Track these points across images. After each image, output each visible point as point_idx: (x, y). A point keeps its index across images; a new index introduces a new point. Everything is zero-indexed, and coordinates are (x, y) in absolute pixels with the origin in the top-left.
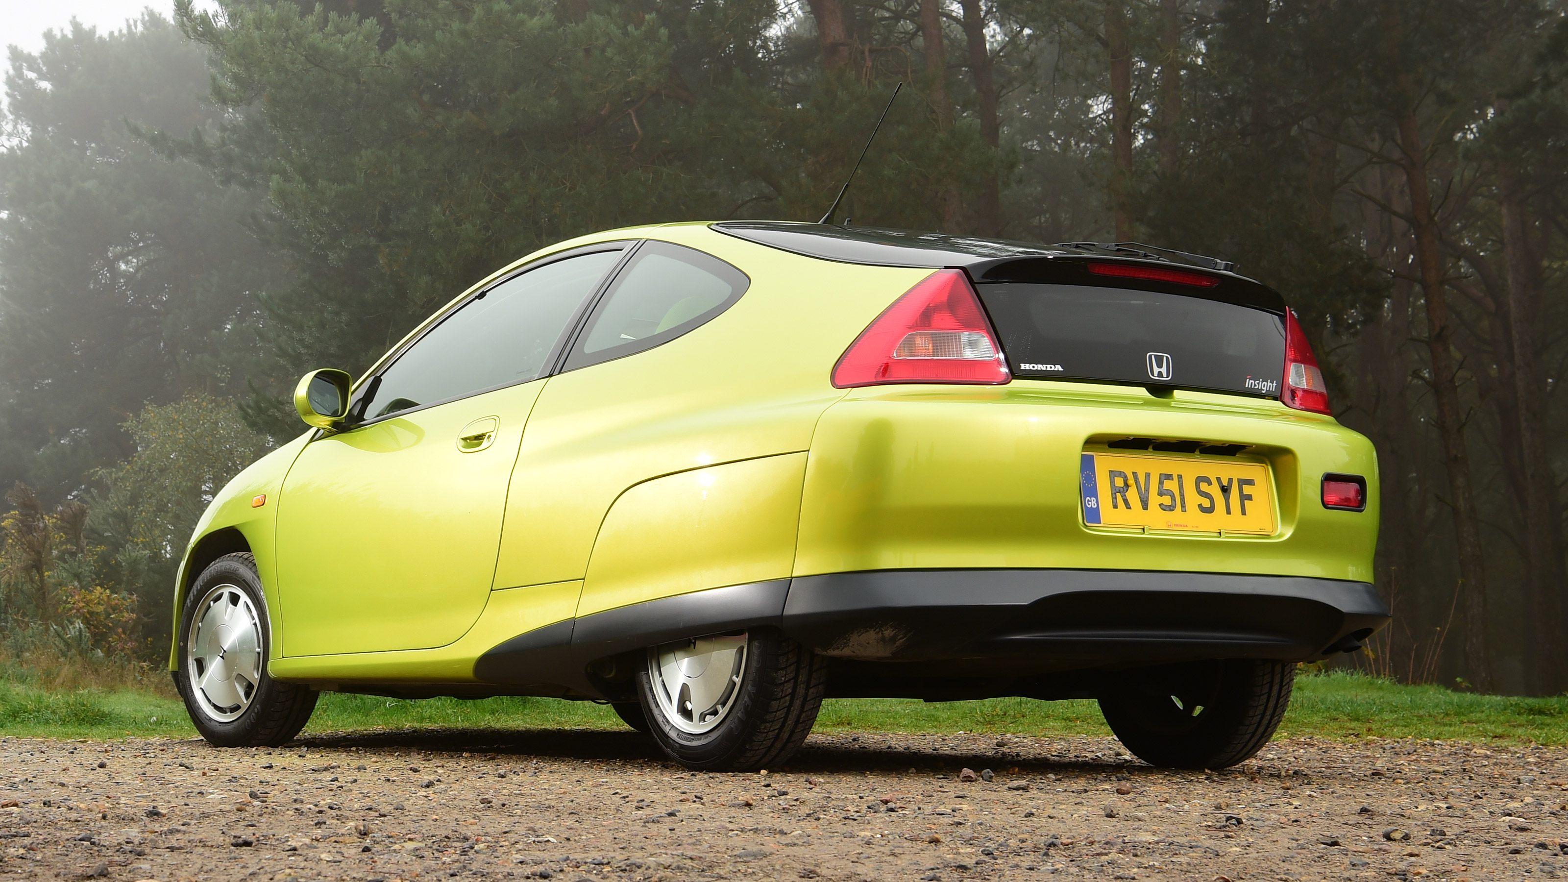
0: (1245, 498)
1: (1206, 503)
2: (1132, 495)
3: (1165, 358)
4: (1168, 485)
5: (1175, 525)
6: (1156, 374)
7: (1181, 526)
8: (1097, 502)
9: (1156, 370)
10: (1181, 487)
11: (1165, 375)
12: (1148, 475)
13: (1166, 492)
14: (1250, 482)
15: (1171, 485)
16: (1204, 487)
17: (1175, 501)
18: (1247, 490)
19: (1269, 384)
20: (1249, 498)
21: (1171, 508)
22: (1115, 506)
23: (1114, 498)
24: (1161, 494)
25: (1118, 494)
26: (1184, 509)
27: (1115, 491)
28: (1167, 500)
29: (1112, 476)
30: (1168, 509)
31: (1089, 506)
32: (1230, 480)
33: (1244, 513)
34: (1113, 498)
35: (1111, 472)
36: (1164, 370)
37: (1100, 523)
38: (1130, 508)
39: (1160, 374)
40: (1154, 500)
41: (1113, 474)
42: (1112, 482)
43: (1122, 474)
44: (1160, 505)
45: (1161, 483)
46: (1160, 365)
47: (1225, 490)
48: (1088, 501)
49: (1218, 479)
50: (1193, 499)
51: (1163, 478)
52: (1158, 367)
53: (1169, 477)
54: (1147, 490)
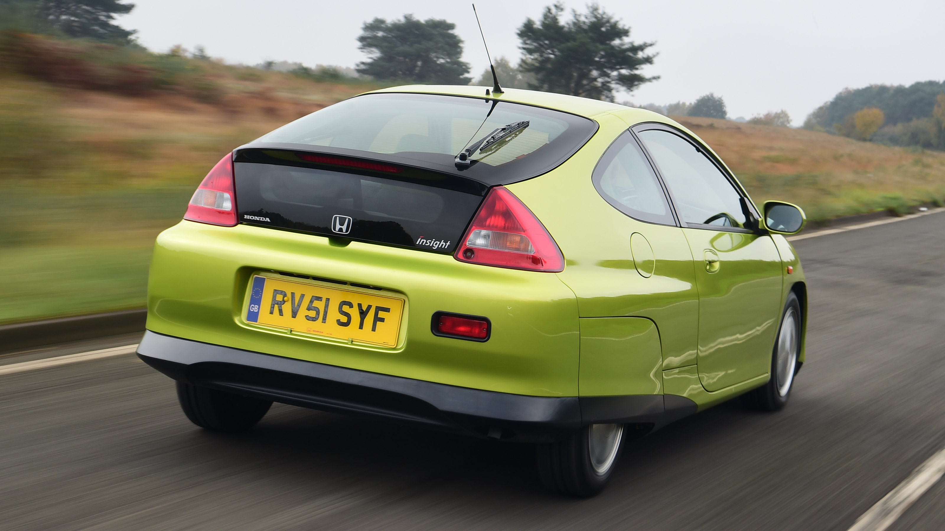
0: (377, 319)
1: (344, 319)
2: (287, 308)
3: (347, 219)
4: (316, 304)
5: (314, 331)
6: (337, 229)
7: (318, 332)
8: (259, 309)
9: (338, 227)
10: (327, 306)
11: (344, 230)
12: (303, 296)
13: (313, 308)
14: (387, 310)
15: (320, 305)
16: (346, 308)
17: (319, 315)
18: (381, 314)
19: (442, 243)
20: (382, 320)
21: (314, 319)
22: (271, 313)
23: (273, 307)
24: (309, 309)
25: (276, 306)
26: (324, 321)
27: (274, 302)
28: (313, 314)
29: (275, 293)
30: (311, 319)
31: (252, 310)
32: (369, 307)
33: (374, 329)
34: (271, 307)
35: (275, 290)
36: (344, 228)
37: (257, 322)
38: (282, 315)
39: (341, 230)
40: (303, 312)
41: (276, 292)
42: (274, 297)
43: (283, 293)
44: (306, 316)
45: (311, 302)
46: (342, 224)
47: (363, 314)
48: (253, 307)
49: (360, 305)
50: (334, 314)
51: (314, 298)
52: (340, 225)
53: (319, 299)
54: (299, 305)
